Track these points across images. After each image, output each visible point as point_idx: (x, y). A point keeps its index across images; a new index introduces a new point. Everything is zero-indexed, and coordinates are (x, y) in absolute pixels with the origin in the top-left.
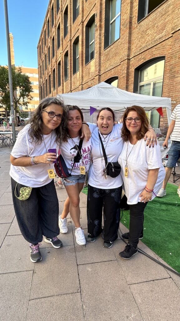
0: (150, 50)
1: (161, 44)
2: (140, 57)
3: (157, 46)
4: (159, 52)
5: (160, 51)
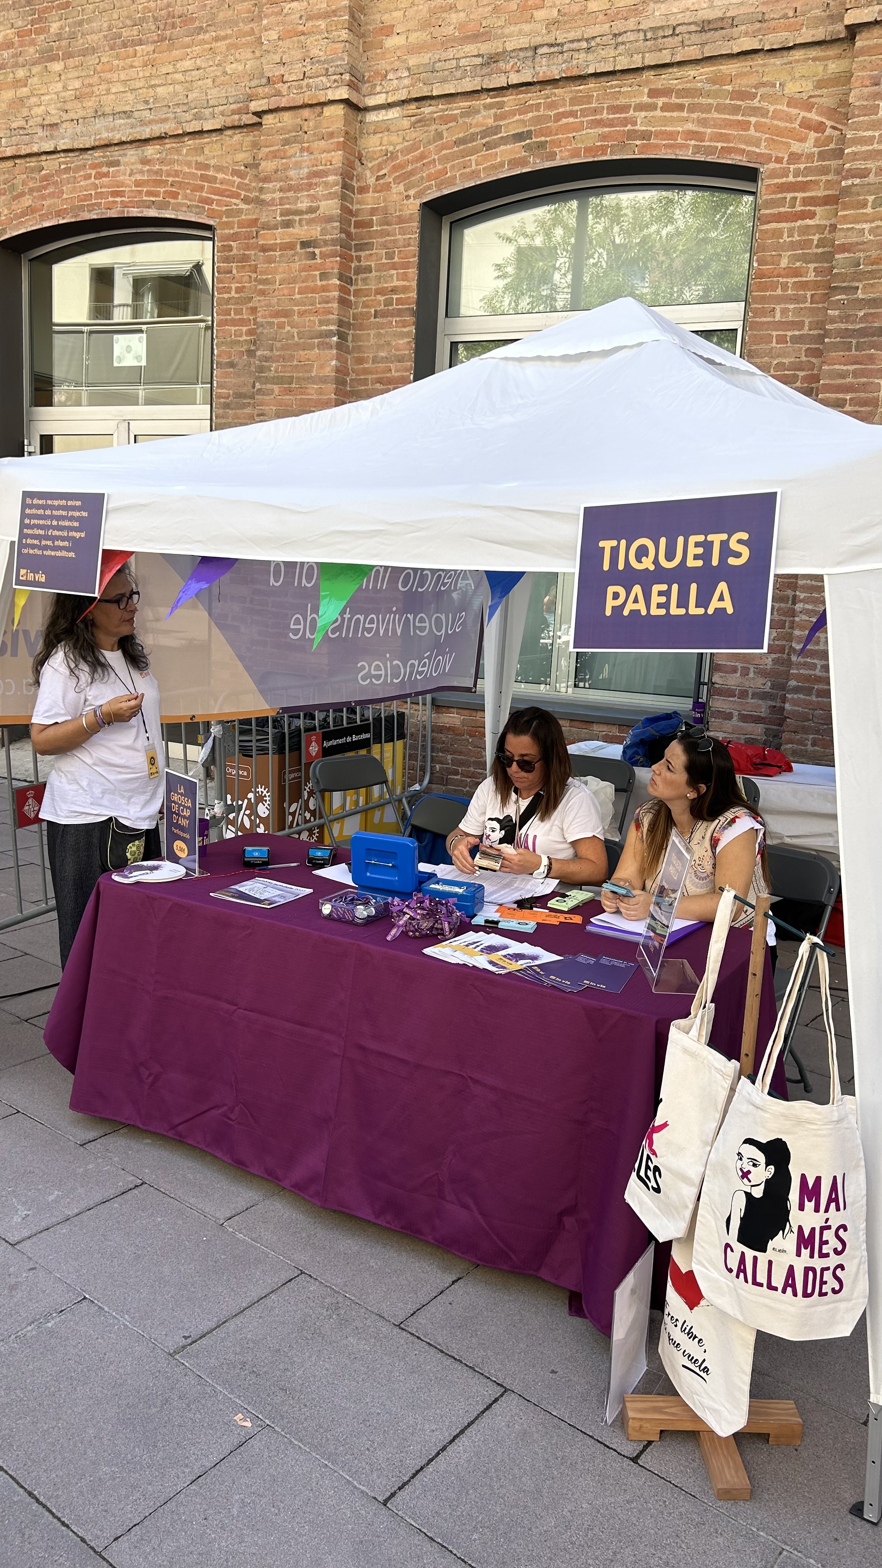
0: (592, 85)
1: (707, 70)
2: (485, 119)
3: (667, 79)
4: (690, 126)
5: (703, 122)
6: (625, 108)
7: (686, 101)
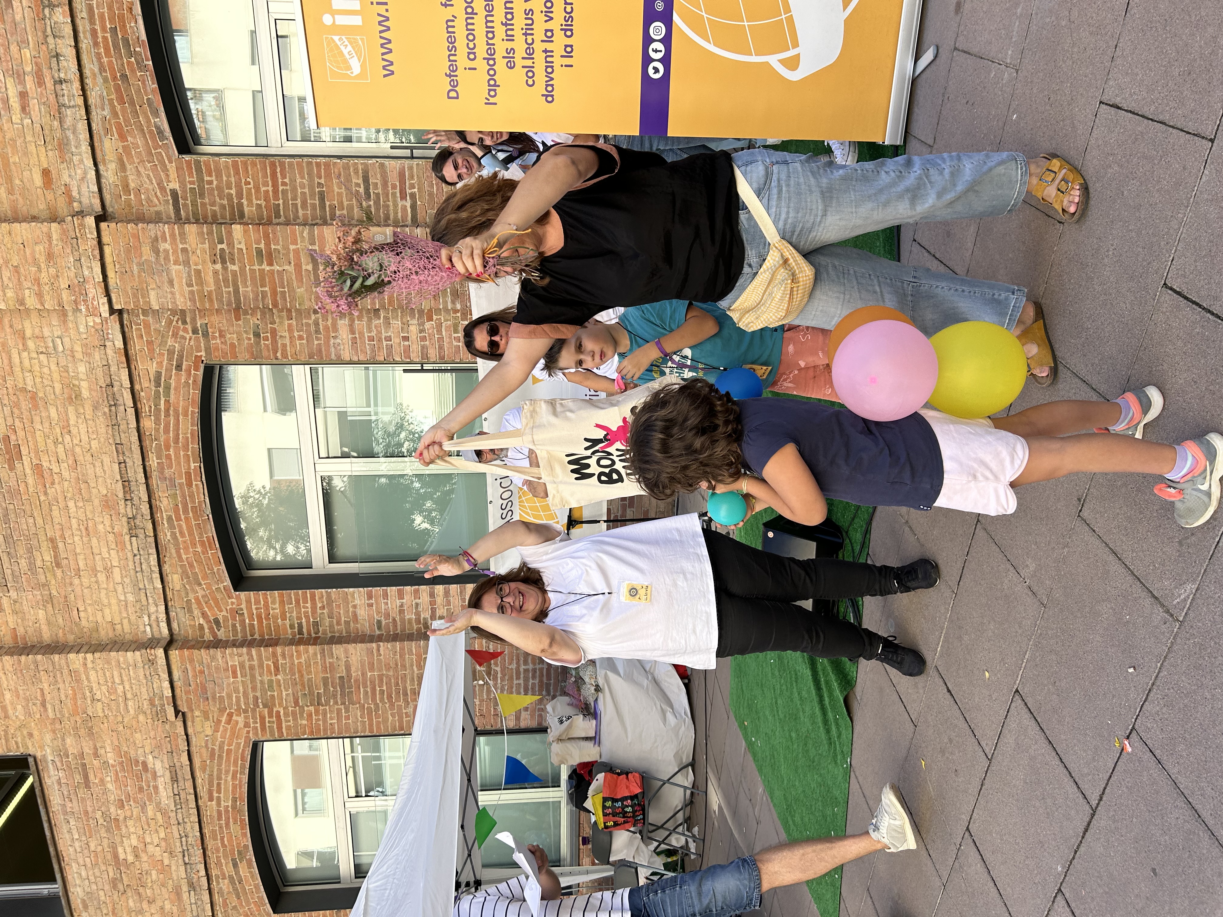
5: (227, 772)
6: (219, 813)
7: (215, 782)
